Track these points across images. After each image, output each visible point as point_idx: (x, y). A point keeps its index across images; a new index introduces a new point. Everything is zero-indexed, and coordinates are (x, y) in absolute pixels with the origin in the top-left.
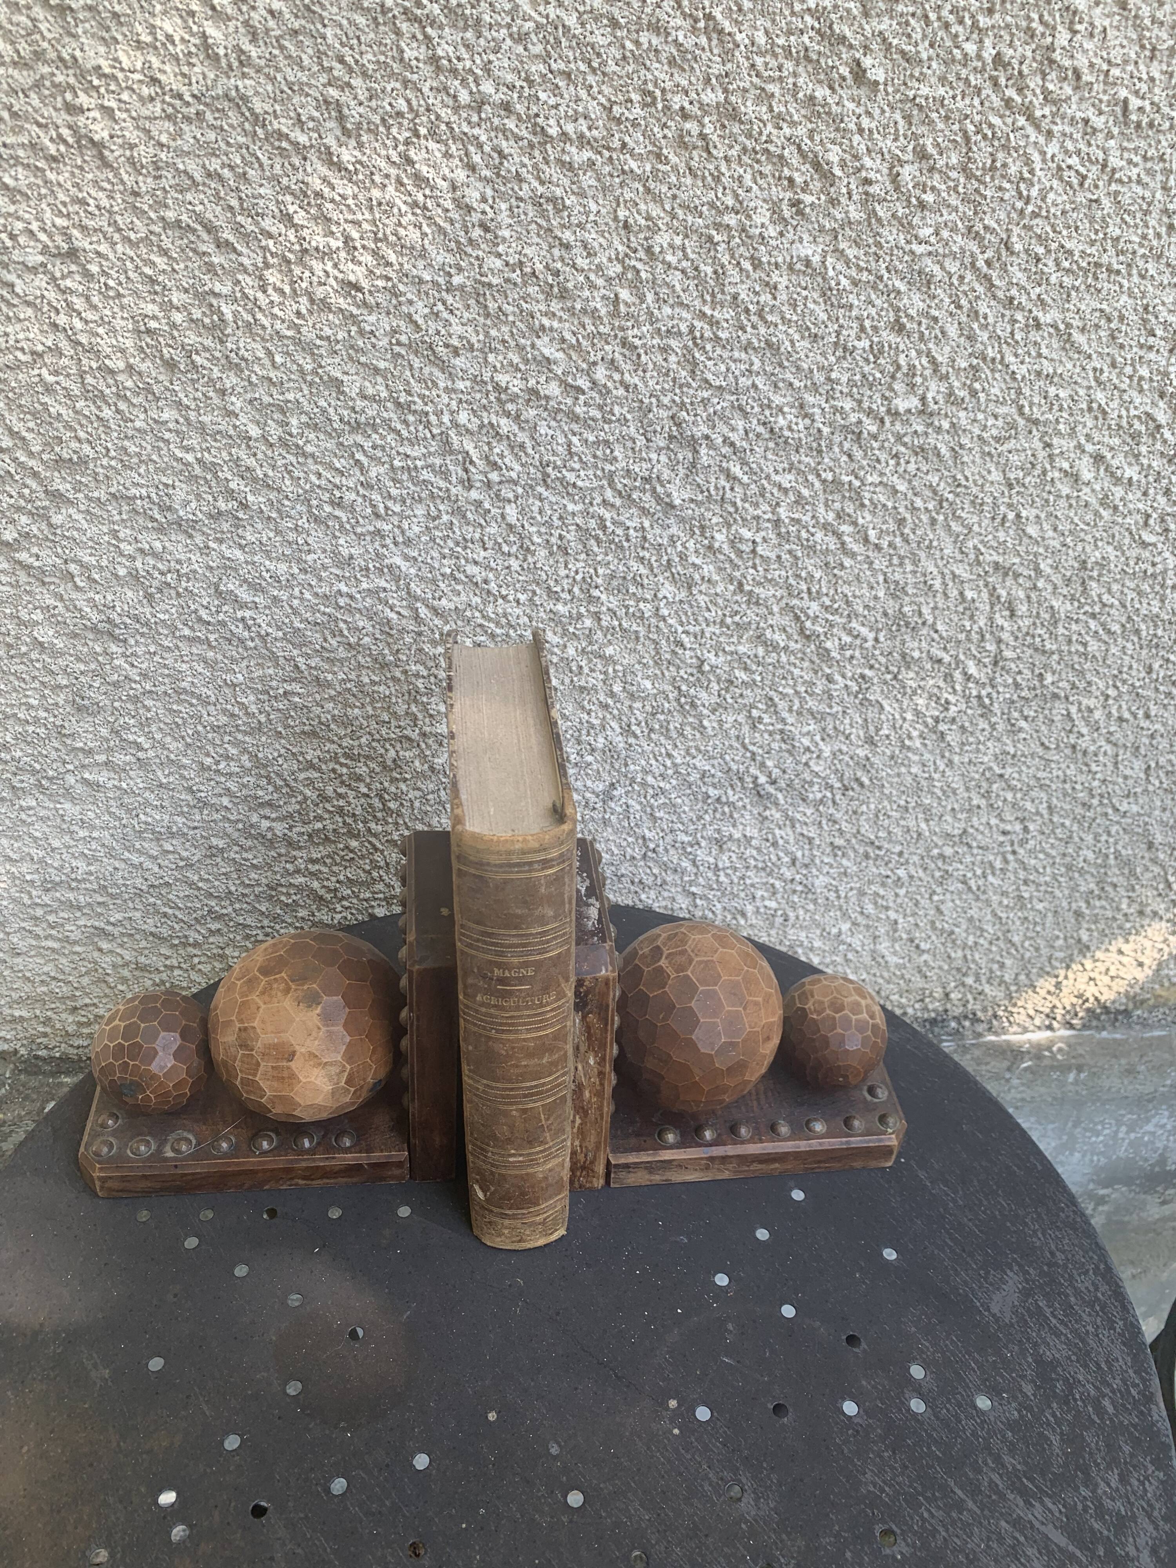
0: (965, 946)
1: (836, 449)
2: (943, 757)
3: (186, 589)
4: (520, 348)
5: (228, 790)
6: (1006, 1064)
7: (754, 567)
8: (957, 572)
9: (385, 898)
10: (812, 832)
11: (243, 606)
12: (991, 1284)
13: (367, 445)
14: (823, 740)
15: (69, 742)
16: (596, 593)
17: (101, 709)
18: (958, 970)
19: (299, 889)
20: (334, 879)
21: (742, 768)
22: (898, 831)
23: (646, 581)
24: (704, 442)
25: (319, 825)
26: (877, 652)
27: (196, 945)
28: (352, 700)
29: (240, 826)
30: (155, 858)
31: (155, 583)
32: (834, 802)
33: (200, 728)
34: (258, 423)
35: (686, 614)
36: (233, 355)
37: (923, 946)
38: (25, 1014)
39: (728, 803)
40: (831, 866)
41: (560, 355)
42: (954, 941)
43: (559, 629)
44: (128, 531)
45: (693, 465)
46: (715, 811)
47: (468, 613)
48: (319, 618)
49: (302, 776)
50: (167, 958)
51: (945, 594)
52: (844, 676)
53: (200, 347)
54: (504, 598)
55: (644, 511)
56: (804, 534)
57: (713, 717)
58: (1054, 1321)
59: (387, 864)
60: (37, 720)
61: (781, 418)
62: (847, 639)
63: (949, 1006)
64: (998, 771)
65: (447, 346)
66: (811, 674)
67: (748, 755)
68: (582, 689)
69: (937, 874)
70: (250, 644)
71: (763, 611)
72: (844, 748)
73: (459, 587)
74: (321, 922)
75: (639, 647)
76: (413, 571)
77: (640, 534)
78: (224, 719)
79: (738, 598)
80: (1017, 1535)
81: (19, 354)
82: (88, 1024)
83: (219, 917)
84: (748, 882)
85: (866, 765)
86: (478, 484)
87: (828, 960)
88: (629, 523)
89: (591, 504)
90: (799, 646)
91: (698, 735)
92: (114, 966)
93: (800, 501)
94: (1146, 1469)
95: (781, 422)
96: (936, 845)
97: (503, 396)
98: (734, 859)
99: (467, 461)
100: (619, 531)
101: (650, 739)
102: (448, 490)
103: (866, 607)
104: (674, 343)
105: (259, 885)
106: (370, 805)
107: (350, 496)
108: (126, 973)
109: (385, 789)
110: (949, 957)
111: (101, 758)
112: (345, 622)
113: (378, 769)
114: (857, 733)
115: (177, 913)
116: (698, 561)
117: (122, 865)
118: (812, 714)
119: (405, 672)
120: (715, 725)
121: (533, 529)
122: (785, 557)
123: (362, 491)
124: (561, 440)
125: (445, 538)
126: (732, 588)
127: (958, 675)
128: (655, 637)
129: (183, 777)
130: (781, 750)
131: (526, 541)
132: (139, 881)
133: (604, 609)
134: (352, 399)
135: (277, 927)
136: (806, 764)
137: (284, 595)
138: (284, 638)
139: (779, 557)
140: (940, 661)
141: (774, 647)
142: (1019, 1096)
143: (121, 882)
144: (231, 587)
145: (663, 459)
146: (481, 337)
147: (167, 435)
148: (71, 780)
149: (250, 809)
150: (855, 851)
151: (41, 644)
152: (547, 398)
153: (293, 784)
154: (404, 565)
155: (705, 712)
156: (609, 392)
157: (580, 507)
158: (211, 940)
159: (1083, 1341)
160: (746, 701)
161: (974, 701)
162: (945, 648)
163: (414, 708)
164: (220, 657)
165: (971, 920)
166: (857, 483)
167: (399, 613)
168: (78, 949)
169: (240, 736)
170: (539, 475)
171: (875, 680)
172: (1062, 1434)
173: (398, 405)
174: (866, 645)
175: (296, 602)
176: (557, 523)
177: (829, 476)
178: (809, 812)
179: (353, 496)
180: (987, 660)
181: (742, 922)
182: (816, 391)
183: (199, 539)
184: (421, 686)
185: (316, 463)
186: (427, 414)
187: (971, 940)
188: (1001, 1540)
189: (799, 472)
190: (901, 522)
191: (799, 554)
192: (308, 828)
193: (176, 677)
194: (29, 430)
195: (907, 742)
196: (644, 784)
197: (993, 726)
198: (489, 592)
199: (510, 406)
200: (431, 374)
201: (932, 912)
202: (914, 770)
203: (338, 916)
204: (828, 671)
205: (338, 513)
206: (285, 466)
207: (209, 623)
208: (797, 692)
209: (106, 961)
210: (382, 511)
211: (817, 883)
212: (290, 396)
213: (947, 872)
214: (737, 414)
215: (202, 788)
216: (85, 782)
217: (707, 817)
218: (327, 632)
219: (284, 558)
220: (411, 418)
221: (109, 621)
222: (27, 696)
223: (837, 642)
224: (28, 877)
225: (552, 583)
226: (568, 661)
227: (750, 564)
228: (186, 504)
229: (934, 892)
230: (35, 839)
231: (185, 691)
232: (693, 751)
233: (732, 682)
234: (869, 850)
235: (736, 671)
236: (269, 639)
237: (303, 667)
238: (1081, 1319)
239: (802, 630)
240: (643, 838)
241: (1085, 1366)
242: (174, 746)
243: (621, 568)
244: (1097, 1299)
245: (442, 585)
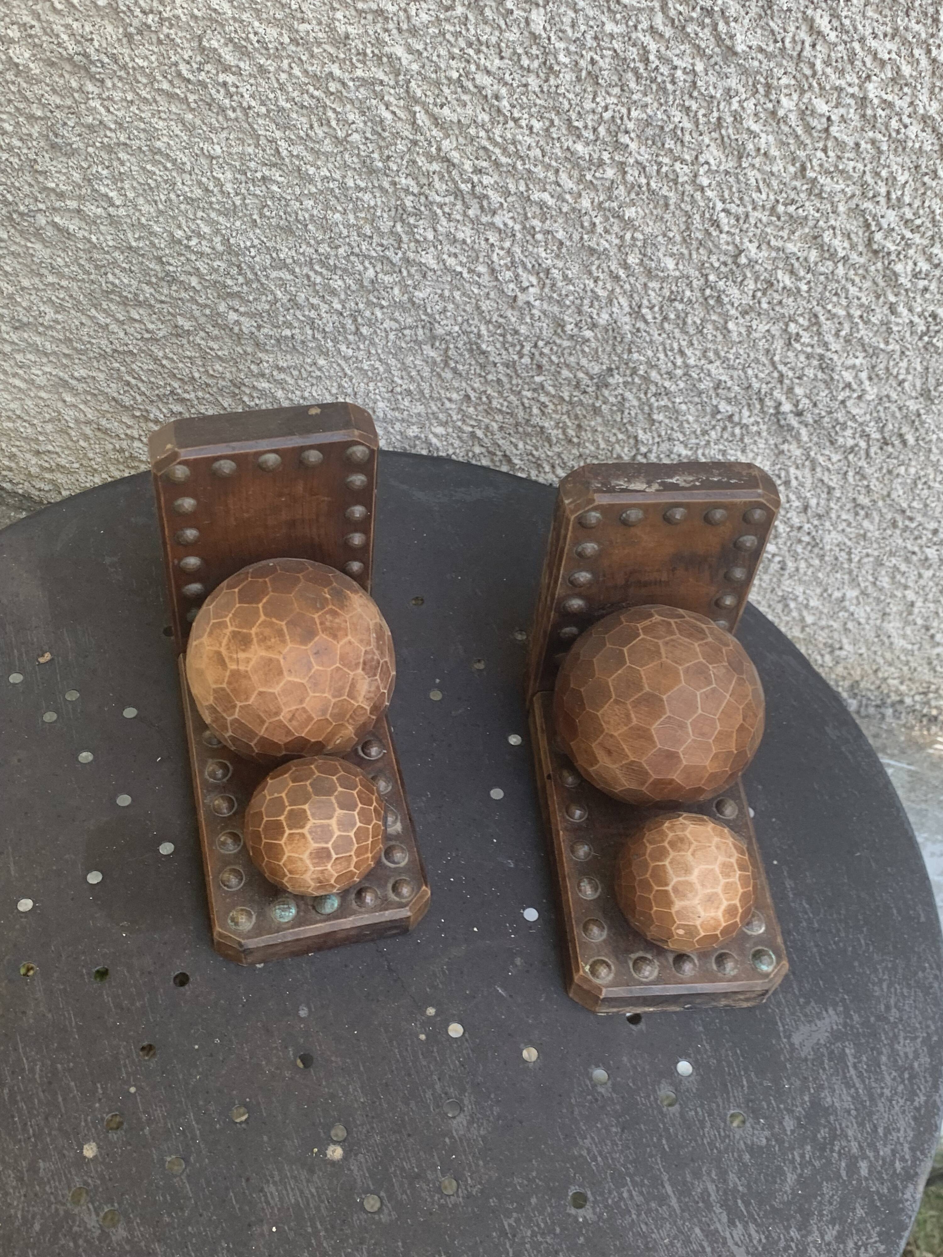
3: (168, 36)
5: (198, 269)
7: (825, 150)
10: (834, 481)
11: (227, 69)
12: (806, 1015)
14: (870, 379)
15: (41, 179)
16: (624, 139)
17: (74, 151)
20: (298, 393)
21: (765, 388)
23: (687, 138)
25: (287, 332)
28: (333, 202)
29: (208, 312)
30: (121, 323)
32: (868, 454)
33: (173, 196)
35: (730, 188)
39: (740, 424)
40: (849, 525)
43: (576, 173)
46: (724, 429)
47: (472, 131)
48: (307, 101)
49: (274, 274)
50: (129, 427)
52: (910, 310)
54: (516, 120)
55: (700, 51)
56: (894, 124)
57: (741, 320)
58: (852, 1072)
62: (924, 266)
66: (872, 297)
67: (776, 375)
68: (592, 251)
70: (232, 115)
71: (825, 206)
72: (894, 396)
73: (466, 98)
76: (415, 67)
77: (689, 78)
78: (198, 192)
79: (798, 184)
80: (705, 1244)
82: (51, 470)
85: (914, 420)
87: (823, 623)
88: (677, 62)
89: (636, 27)
90: (862, 260)
91: (720, 338)
92: (77, 421)
93: (897, 79)
100: (664, 70)
101: (663, 328)
105: (224, 379)
106: (343, 326)
108: (88, 431)
109: (359, 311)
111: (73, 204)
112: (334, 110)
113: (354, 287)
114: (913, 382)
115: (140, 385)
116: (755, 128)
117: (88, 322)
118: (863, 345)
119: (394, 184)
120: (743, 330)
121: (561, 45)
122: (866, 146)
125: (457, 34)
126: (792, 169)
128: (689, 208)
129: (152, 243)
130: (815, 379)
131: (551, 58)
132: (104, 342)
133: (631, 161)
137: (270, 65)
138: (267, 116)
141: (831, 254)
143: (86, 338)
144: (214, 44)
148: (42, 220)
149: (218, 296)
150: (881, 515)
151: (17, 65)
153: (263, 280)
154: (406, 58)
155: (733, 312)
157: (620, 29)
159: (872, 1099)
160: (784, 311)
163: (399, 228)
164: (198, 122)
167: (394, 113)
168: (43, 394)
169: (213, 215)
172: (801, 1175)
175: (283, 77)
176: (590, 42)
178: (835, 458)
184: (408, 204)
188: (687, 1242)
189: (905, 42)
191: (884, 147)
192: (276, 332)
193: (152, 134)
196: (647, 379)
198: (499, 111)
204: (892, 299)
207: (189, 81)
208: (849, 316)
209: (69, 414)
211: (827, 538)
215: (172, 261)
216: (55, 225)
217: (713, 433)
218: (313, 119)
219: (275, 22)
221: (86, 55)
223: (910, 266)
225: (574, 116)
226: (580, 214)
227: (821, 145)
231: (159, 151)
232: (711, 354)
233: (772, 285)
234: (899, 518)
235: (780, 273)
236: (251, 113)
237: (284, 153)
238: (883, 1079)
239: (870, 242)
240: (636, 438)
241: (861, 1124)
242: (145, 208)
243: (660, 115)
244: (912, 1067)
245: (446, 91)
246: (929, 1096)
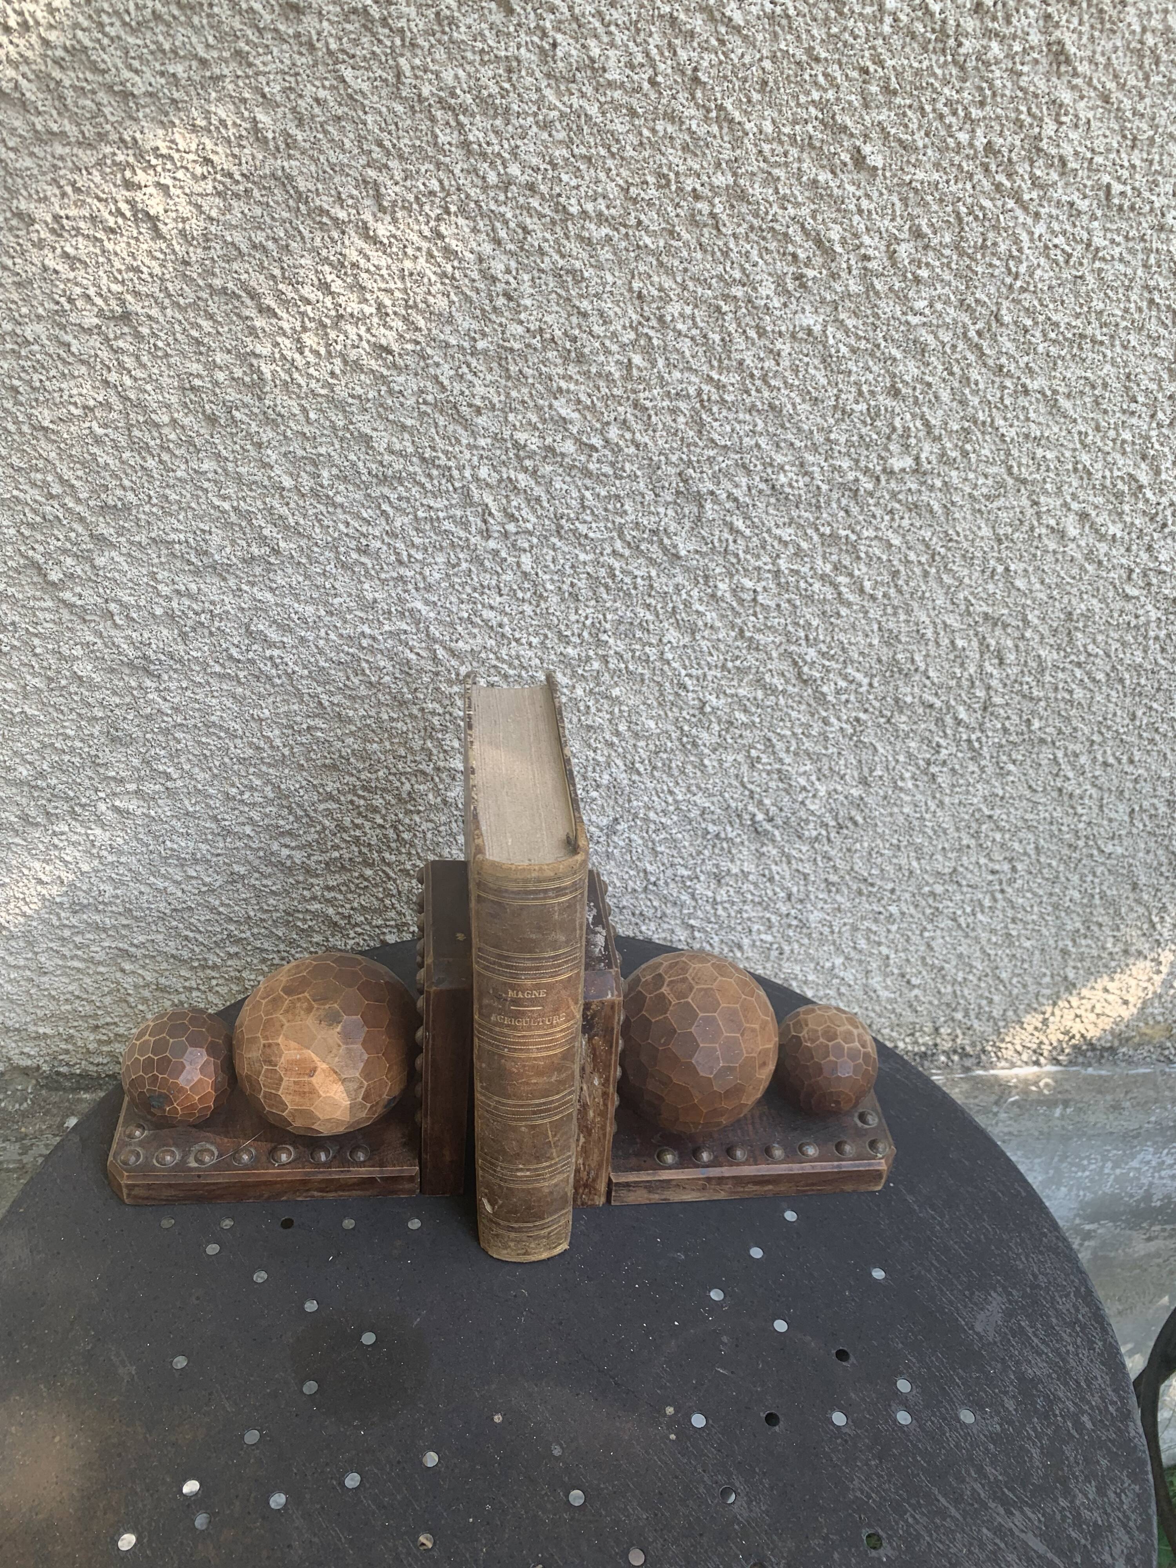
0: (954, 982)
1: (834, 505)
2: (934, 797)
3: (218, 629)
4: (539, 409)
5: (251, 818)
6: (993, 1098)
7: (755, 614)
8: (948, 622)
9: (397, 926)
10: (808, 868)
11: (272, 645)
12: (976, 1304)
13: (393, 496)
14: (819, 779)
15: (102, 771)
16: (604, 637)
17: (133, 740)
18: (948, 1005)
19: (315, 915)
20: (348, 906)
21: (741, 806)
22: (889, 868)
23: (652, 627)
24: (709, 497)
25: (336, 854)
26: (871, 697)
27: (214, 967)
28: (371, 735)
29: (261, 854)
30: (179, 883)
31: (190, 623)
32: (829, 840)
33: (226, 760)
34: (291, 475)
35: (689, 658)
36: (270, 411)
37: (914, 981)
38: (48, 1031)
39: (727, 839)
40: (826, 902)
41: (576, 415)
42: (943, 977)
43: (568, 671)
44: (166, 574)
45: (699, 518)
46: (714, 846)
47: (483, 655)
48: (343, 658)
49: (322, 807)
50: (187, 979)
51: (937, 643)
52: (839, 719)
53: (239, 404)
54: (517, 641)
55: (652, 562)
56: (803, 585)
57: (713, 756)
58: (1036, 1340)
59: (399, 893)
60: (73, 749)
61: (782, 476)
62: (842, 684)
63: (938, 1041)
64: (987, 812)
65: (470, 405)
66: (808, 717)
67: (747, 793)
68: (589, 728)
69: (928, 911)
70: (277, 681)
71: (762, 656)
72: (839, 788)
73: (476, 631)
74: (334, 947)
75: (644, 689)
76: (432, 615)
77: (647, 583)
78: (250, 752)
79: (739, 643)
80: (998, 1541)
81: (72, 408)
82: (109, 1042)
83: (238, 941)
84: (745, 915)
85: (859, 804)
86: (496, 535)
87: (821, 993)
88: (636, 572)
89: (602, 554)
90: (796, 690)
91: (699, 774)
92: (136, 986)
93: (799, 553)
94: (1123, 1482)
95: (783, 479)
96: (927, 884)
97: (522, 453)
98: (732, 893)
99: (486, 512)
100: (628, 580)
101: (653, 776)
102: (467, 540)
103: (861, 653)
104: (683, 405)
105: (277, 911)
106: (385, 836)
107: (376, 544)
108: (146, 993)
109: (399, 821)
110: (939, 992)
111: (132, 787)
112: (367, 661)
113: (393, 802)
114: (852, 774)
115: (198, 936)
116: (702, 609)
117: (148, 890)
118: (808, 755)
120: (715, 764)
121: (547, 577)
122: (784, 605)
123: (387, 540)
124: (575, 494)
125: (464, 584)
126: (733, 634)
127: (948, 719)
128: (659, 679)
129: (208, 806)
130: (778, 789)
131: (540, 588)
132: (162, 905)
133: (612, 652)
134: (380, 454)
135: (293, 951)
136: (802, 803)
137: (310, 635)
138: (310, 676)
139: (778, 606)
140: (931, 706)
141: (772, 690)
142: (1006, 1130)
143: (146, 905)
144: (261, 627)
145: (671, 512)
146: (503, 398)
147: (206, 485)
148: (102, 807)
149: (271, 838)
150: (849, 887)
151: (80, 678)
152: (563, 455)
153: (312, 814)
154: (424, 609)
155: (706, 751)
156: (620, 450)
157: (591, 557)
158: (229, 963)
159: (1063, 1360)
160: (745, 742)
161: (965, 745)
162: (936, 694)
163: (429, 744)
164: (248, 693)
165: (960, 956)
166: (853, 537)
167: (418, 654)
168: (101, 969)
169: (264, 768)
170: (553, 527)
171: (870, 724)
172: (1042, 1448)
173: (423, 459)
174: (861, 690)
175: (321, 643)
176: (569, 571)
177: (827, 530)
178: (804, 849)
179: (378, 544)
180: (976, 706)
181: (739, 954)
182: (816, 450)
183: (232, 582)
184: (436, 723)
185: (345, 512)
186: (450, 468)
187: (960, 976)
188: (982, 1546)
189: (799, 526)
190: (895, 574)
191: (798, 603)
192: (325, 857)
193: (207, 711)
194: (78, 478)
195: (900, 783)
196: (646, 820)
197: (982, 769)
198: (503, 635)
199: (528, 463)
200: (455, 431)
201: (923, 948)
202: (906, 810)
203: (351, 942)
204: (824, 714)
205: (363, 559)
206: (316, 514)
207: (239, 661)
208: (794, 734)
209: (128, 982)
210: (405, 558)
211: (812, 917)
212: (322, 450)
213: (937, 909)
214: (741, 472)
215: (227, 817)
216: (116, 809)
217: (706, 852)
218: (349, 671)
219: (312, 601)
220: (435, 472)
221: (145, 657)
222: (64, 727)
223: (833, 686)
224: (58, 900)
225: (563, 628)
227: (751, 611)
228: (222, 548)
229: (925, 929)
230: (66, 863)
231: (214, 724)
232: (694, 788)
233: (732, 723)
234: (863, 886)
235: (736, 713)
236: (295, 677)
237: (327, 704)
238: (1062, 1339)
239: (800, 675)
240: (645, 871)
241: (1066, 1384)
242: (201, 776)
243: (629, 614)
244: (1078, 1320)
245: (460, 629)
246: (1105, 1341)
